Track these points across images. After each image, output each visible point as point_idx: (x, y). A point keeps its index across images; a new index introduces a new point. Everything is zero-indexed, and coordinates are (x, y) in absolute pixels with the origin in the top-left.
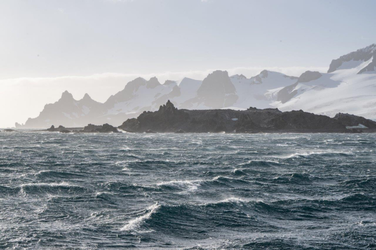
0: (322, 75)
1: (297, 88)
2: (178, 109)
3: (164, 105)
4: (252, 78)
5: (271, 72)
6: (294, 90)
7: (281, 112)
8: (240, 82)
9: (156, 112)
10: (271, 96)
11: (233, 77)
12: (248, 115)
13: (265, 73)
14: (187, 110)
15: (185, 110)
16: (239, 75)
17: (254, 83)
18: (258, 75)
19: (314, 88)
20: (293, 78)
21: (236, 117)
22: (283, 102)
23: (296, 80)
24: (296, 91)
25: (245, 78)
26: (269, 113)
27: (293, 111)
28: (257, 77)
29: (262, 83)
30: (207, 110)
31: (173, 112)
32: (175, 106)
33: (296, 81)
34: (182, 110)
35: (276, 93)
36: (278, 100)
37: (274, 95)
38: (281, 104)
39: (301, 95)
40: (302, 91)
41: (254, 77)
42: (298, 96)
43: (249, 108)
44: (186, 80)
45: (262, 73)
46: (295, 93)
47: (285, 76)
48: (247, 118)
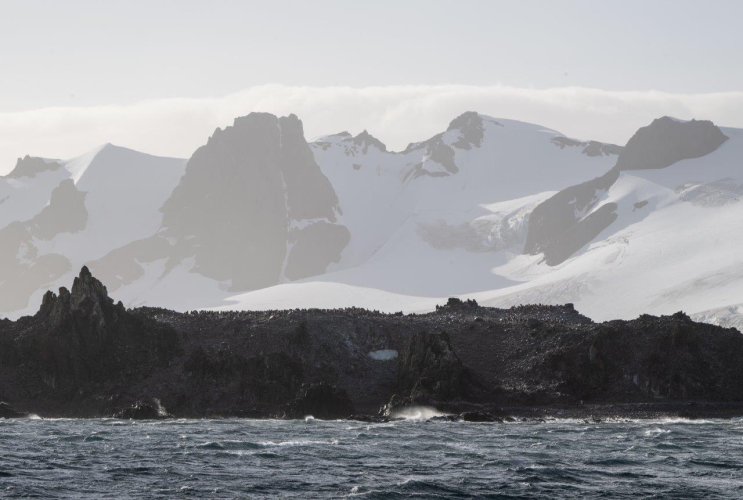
0: (725, 138)
1: (615, 194)
2: (127, 306)
3: (63, 290)
4: (411, 148)
5: (496, 122)
6: (602, 204)
7: (588, 321)
8: (356, 167)
9: (25, 320)
10: (497, 229)
11: (325, 144)
12: (445, 336)
13: (470, 127)
14: (166, 312)
15: (158, 311)
16: (354, 134)
17: (420, 171)
18: (438, 137)
19: (689, 197)
20: (594, 149)
21: (391, 347)
22: (553, 260)
23: (612, 161)
24: (612, 206)
25: (382, 147)
26: (536, 324)
27: (645, 318)
28: (435, 146)
29: (454, 169)
30: (258, 314)
31: (102, 322)
32: (115, 295)
33: (610, 162)
34: (145, 313)
35: (520, 218)
36: (529, 250)
37: (512, 224)
38: (544, 266)
39: (631, 227)
40: (640, 207)
41: (422, 145)
42: (621, 233)
43: (443, 302)
44: (112, 158)
45: (454, 125)
46: (607, 220)
47: (563, 141)
48: (438, 351)
